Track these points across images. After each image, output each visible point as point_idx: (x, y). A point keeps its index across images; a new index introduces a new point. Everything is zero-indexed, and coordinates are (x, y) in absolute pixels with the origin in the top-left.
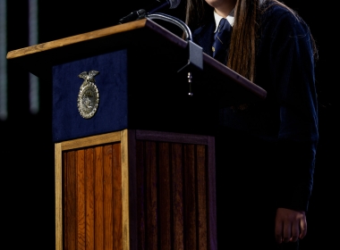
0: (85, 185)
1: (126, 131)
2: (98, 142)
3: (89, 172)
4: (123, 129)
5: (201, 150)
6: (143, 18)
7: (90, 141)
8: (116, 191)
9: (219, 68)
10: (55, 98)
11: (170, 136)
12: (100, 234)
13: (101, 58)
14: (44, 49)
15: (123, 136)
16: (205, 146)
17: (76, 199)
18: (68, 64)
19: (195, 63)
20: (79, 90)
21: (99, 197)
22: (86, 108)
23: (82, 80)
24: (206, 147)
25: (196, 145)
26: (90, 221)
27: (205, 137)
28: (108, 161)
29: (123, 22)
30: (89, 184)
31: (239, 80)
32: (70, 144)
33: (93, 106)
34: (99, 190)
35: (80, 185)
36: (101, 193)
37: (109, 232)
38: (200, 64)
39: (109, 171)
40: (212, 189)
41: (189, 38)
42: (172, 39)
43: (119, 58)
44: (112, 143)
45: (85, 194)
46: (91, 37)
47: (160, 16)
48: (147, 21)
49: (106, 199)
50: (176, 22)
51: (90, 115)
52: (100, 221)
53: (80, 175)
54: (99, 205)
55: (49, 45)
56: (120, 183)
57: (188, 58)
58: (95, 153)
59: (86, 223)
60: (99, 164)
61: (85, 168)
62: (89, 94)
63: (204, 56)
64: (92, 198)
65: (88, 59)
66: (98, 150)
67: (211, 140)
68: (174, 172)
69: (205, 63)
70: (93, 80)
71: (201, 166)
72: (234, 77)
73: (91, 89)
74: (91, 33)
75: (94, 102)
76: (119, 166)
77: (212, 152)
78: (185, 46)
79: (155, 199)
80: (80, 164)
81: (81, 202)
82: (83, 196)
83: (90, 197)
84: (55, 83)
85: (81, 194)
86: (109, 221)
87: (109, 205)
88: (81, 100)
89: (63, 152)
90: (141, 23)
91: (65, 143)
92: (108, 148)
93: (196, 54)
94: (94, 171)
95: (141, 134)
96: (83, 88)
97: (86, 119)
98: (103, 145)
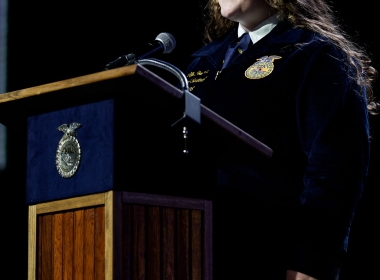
0: (63, 254)
1: (111, 193)
2: (79, 205)
3: (67, 239)
4: (107, 191)
5: (196, 216)
6: (133, 63)
7: (70, 204)
8: (99, 262)
9: (219, 122)
10: (31, 154)
11: (161, 200)
13: (84, 108)
14: (18, 97)
15: (108, 199)
16: (200, 212)
17: (51, 271)
18: (46, 115)
19: (191, 116)
20: (57, 145)
21: (79, 269)
22: (65, 166)
23: (62, 134)
24: (203, 213)
25: (190, 211)
27: (202, 201)
28: (90, 227)
29: (110, 68)
30: (67, 254)
31: (241, 137)
32: (47, 207)
33: (74, 163)
34: (79, 261)
35: (57, 255)
36: (81, 264)
38: (196, 117)
39: (90, 238)
40: (209, 261)
41: (185, 88)
42: (165, 88)
43: (105, 109)
44: (95, 207)
45: (63, 264)
46: (73, 85)
47: (153, 61)
48: (138, 67)
49: (87, 271)
50: (171, 68)
51: (71, 173)
53: (57, 242)
54: (79, 277)
55: (25, 93)
56: (103, 253)
57: (184, 110)
58: (74, 217)
60: (79, 230)
61: (63, 234)
62: (69, 150)
63: (202, 108)
64: (70, 270)
65: (69, 110)
66: (79, 214)
67: (208, 205)
68: (165, 240)
69: (203, 116)
70: (74, 134)
71: (196, 235)
72: (236, 133)
73: (71, 143)
74: (73, 80)
75: (75, 159)
76: (102, 233)
77: (209, 218)
78: (180, 97)
79: (142, 272)
80: (58, 230)
81: (57, 274)
82: (60, 267)
83: (68, 269)
84: (31, 136)
85: (57, 264)
87: (90, 278)
88: (59, 157)
89: (38, 216)
90: (131, 69)
91: (40, 205)
92: (90, 213)
93: (194, 106)
94: (74, 238)
95: (128, 197)
96: (62, 143)
97: (65, 178)
98: (84, 208)
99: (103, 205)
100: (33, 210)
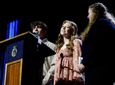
0: (12, 73)
1: (22, 59)
2: (16, 62)
3: (13, 70)
8: (19, 73)
10: (7, 53)
12: (14, 84)
13: (18, 43)
18: (10, 45)
20: (12, 50)
21: (15, 75)
23: (13, 48)
26: (12, 81)
28: (18, 67)
30: (13, 73)
33: (15, 54)
34: (15, 74)
35: (11, 73)
37: (16, 83)
39: (17, 69)
43: (22, 42)
45: (12, 75)
51: (14, 56)
52: (14, 81)
53: (11, 70)
54: (15, 77)
56: (20, 71)
59: (11, 82)
60: (15, 67)
61: (12, 69)
65: (15, 43)
66: (16, 64)
69: (42, 43)
73: (15, 50)
76: (20, 67)
78: (37, 39)
81: (10, 77)
83: (13, 75)
84: (7, 50)
86: (17, 80)
87: (17, 77)
89: (8, 66)
90: (27, 33)
91: (8, 63)
92: (18, 63)
94: (14, 69)
96: (13, 50)
97: (13, 57)
98: (17, 63)
99: (20, 62)
100: (6, 65)
